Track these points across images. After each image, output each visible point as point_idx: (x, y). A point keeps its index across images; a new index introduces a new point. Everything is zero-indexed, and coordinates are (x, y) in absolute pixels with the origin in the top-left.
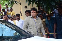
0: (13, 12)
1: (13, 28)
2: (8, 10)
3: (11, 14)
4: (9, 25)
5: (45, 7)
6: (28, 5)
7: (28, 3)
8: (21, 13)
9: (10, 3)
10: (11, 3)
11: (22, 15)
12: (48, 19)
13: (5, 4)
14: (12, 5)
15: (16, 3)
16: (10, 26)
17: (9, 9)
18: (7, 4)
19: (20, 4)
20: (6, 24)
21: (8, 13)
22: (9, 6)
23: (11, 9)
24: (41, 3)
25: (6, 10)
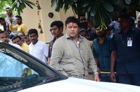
1: (22, 59)
2: (11, 21)
3: (19, 29)
4: (13, 54)
5: (92, 15)
6: (56, 10)
7: (55, 6)
8: (40, 27)
9: (15, 6)
10: (18, 6)
11: (42, 32)
13: (5, 8)
14: (20, 10)
16: (16, 55)
17: (15, 18)
18: (11, 7)
19: (39, 8)
20: (7, 50)
21: (11, 26)
22: (15, 13)
23: (19, 18)
24: (85, 6)
25: (7, 20)
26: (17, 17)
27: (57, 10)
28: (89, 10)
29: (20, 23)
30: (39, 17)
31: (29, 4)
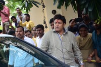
0: (30, 21)
1: (30, 51)
4: (23, 47)
5: (90, 10)
7: (57, 4)
8: (45, 22)
11: (46, 27)
12: (96, 32)
13: (16, 8)
14: (28, 9)
15: (35, 5)
16: (25, 48)
19: (44, 6)
20: (18, 44)
22: (24, 12)
24: (83, 3)
25: (18, 18)
26: (25, 15)
27: (59, 7)
28: (87, 6)
29: (28, 20)
30: (44, 15)
31: (36, 3)
